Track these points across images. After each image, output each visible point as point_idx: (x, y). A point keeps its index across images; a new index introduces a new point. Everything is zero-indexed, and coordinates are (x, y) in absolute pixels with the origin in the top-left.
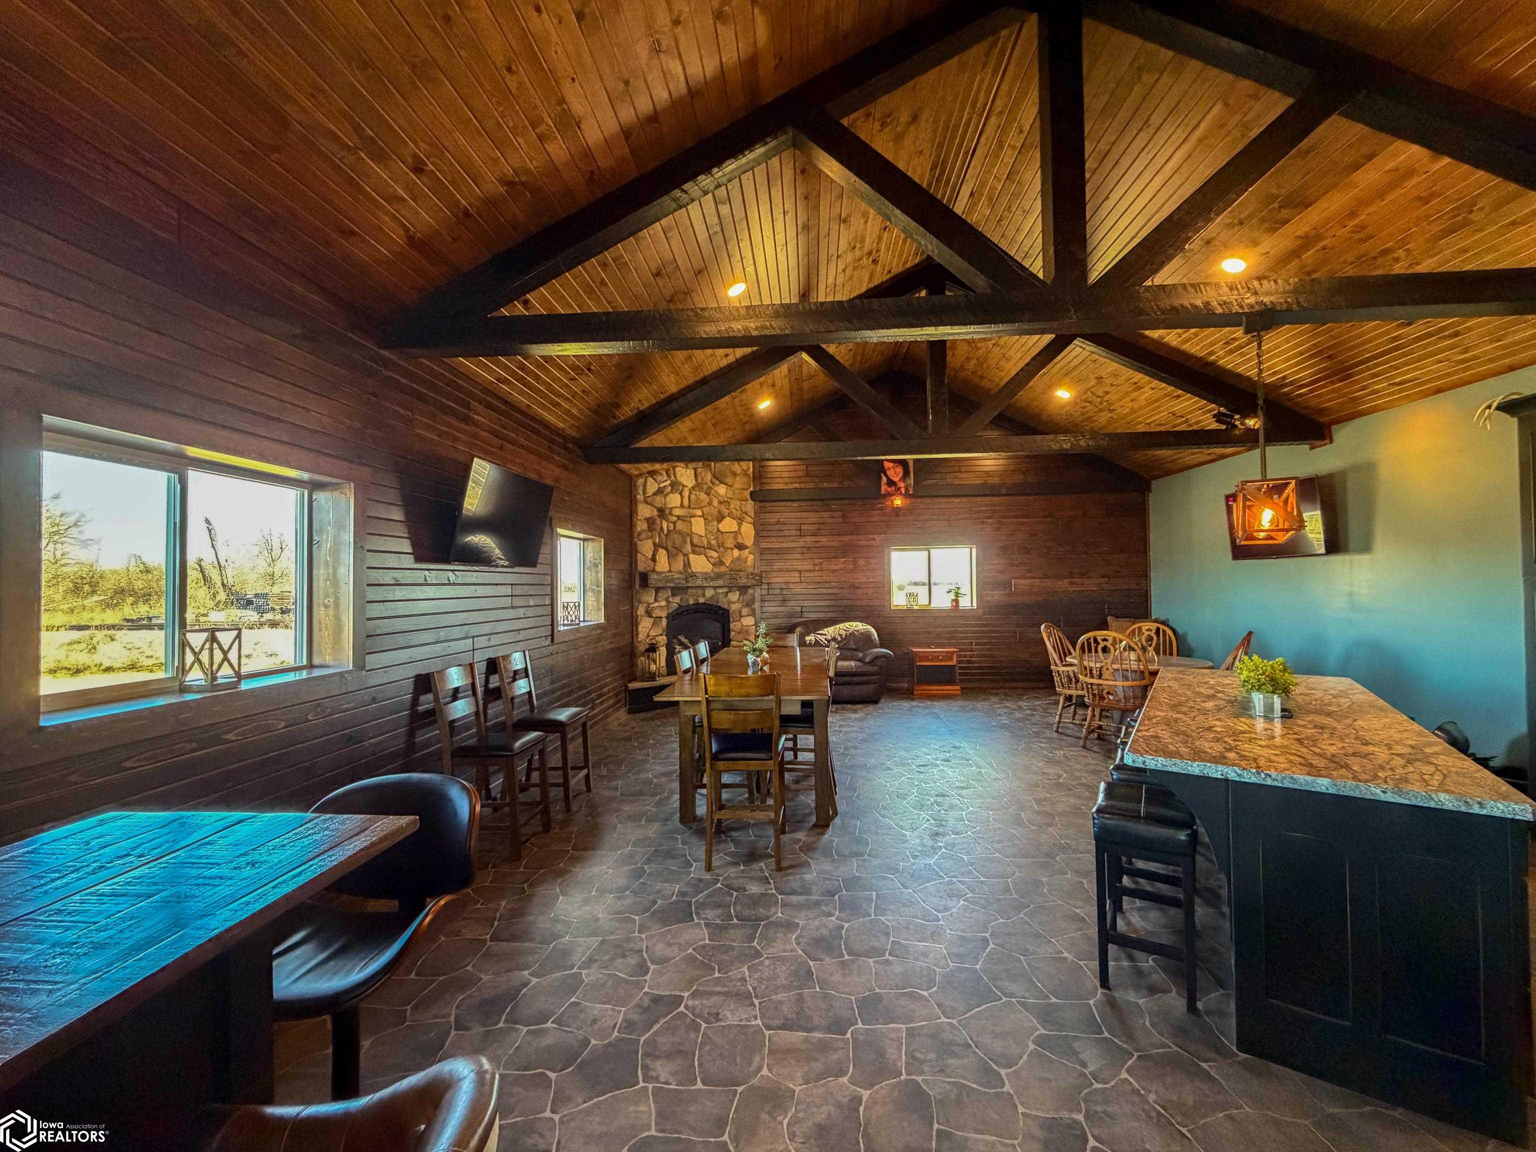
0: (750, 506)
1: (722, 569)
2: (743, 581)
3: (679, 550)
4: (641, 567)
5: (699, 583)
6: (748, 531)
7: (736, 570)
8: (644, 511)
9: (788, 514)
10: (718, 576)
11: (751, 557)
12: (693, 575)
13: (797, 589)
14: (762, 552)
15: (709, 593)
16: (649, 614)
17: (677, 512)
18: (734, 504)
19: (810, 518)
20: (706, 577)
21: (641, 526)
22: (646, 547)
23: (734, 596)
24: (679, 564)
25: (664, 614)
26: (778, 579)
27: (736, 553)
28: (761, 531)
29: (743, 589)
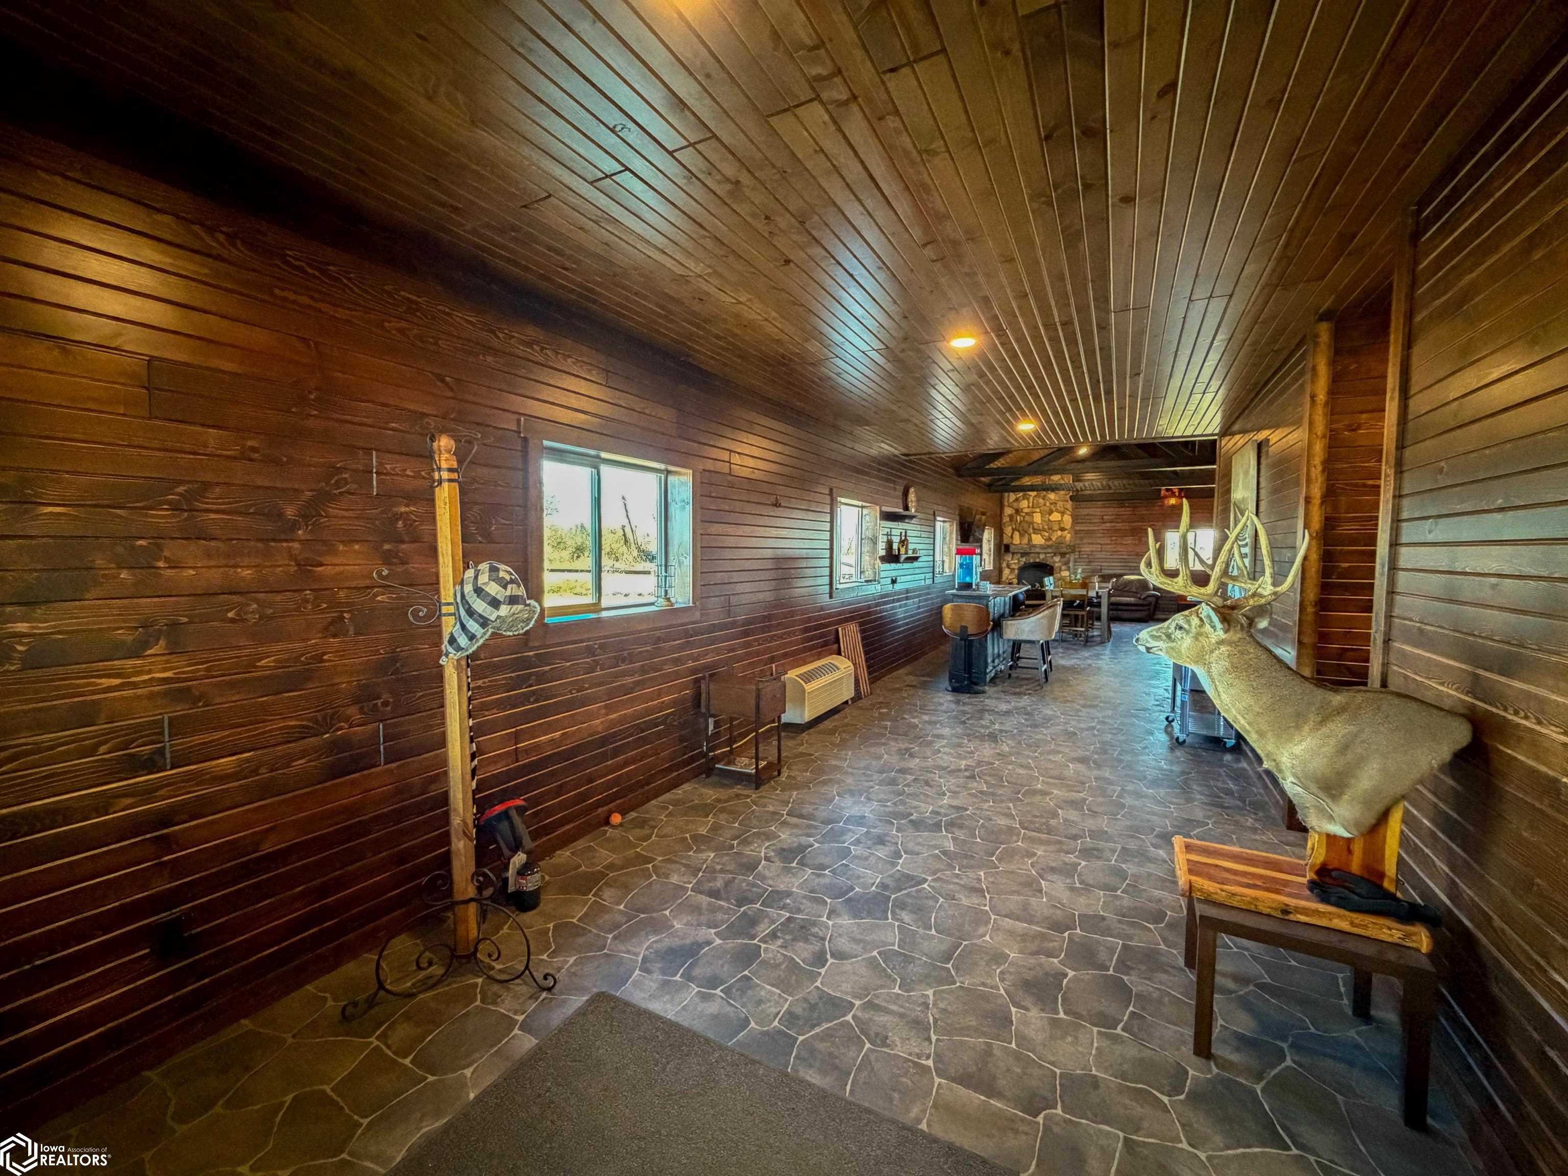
0: (1069, 505)
1: (1050, 543)
2: (1064, 550)
3: (1026, 532)
4: (1005, 541)
5: (1038, 550)
6: (1068, 520)
7: (1060, 543)
8: (1008, 511)
9: (1094, 510)
10: (1049, 547)
11: (1069, 536)
12: (1034, 546)
13: (1099, 555)
14: (1076, 532)
15: (1042, 556)
16: (1008, 566)
17: (1026, 510)
18: (1060, 504)
19: (1110, 512)
20: (1042, 547)
21: (1006, 519)
22: (1008, 530)
23: (1057, 559)
24: (1025, 540)
25: (1016, 567)
26: (1087, 549)
27: (1059, 533)
28: (1076, 519)
29: (1063, 555)
